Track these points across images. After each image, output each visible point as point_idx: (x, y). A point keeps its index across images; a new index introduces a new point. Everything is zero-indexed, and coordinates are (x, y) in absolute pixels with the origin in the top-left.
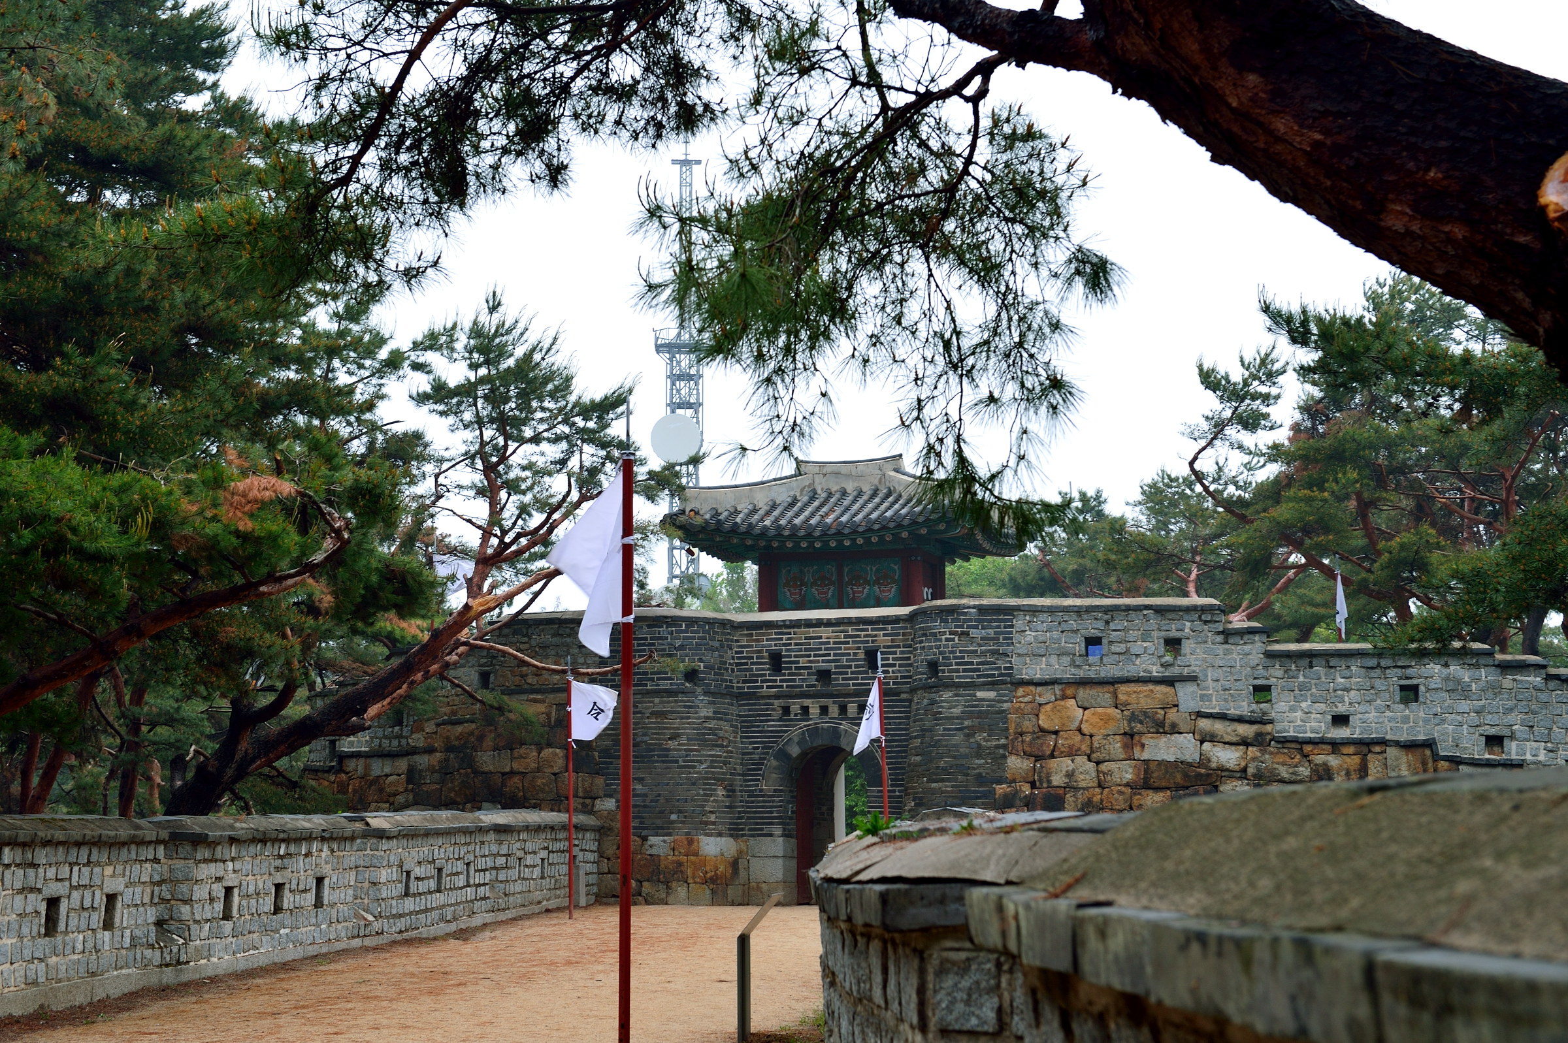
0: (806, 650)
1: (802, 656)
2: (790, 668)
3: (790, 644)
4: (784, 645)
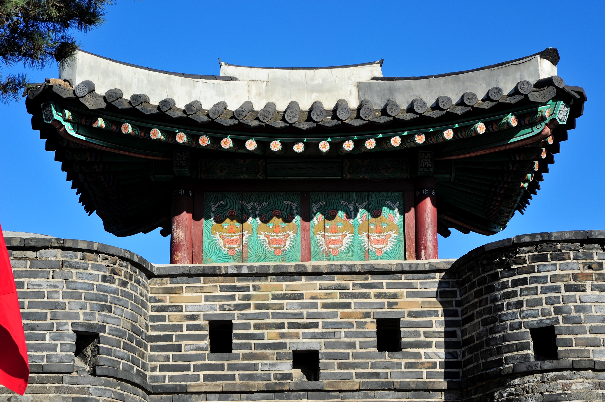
0: (275, 316)
1: (269, 326)
2: (248, 346)
3: (248, 306)
4: (237, 307)
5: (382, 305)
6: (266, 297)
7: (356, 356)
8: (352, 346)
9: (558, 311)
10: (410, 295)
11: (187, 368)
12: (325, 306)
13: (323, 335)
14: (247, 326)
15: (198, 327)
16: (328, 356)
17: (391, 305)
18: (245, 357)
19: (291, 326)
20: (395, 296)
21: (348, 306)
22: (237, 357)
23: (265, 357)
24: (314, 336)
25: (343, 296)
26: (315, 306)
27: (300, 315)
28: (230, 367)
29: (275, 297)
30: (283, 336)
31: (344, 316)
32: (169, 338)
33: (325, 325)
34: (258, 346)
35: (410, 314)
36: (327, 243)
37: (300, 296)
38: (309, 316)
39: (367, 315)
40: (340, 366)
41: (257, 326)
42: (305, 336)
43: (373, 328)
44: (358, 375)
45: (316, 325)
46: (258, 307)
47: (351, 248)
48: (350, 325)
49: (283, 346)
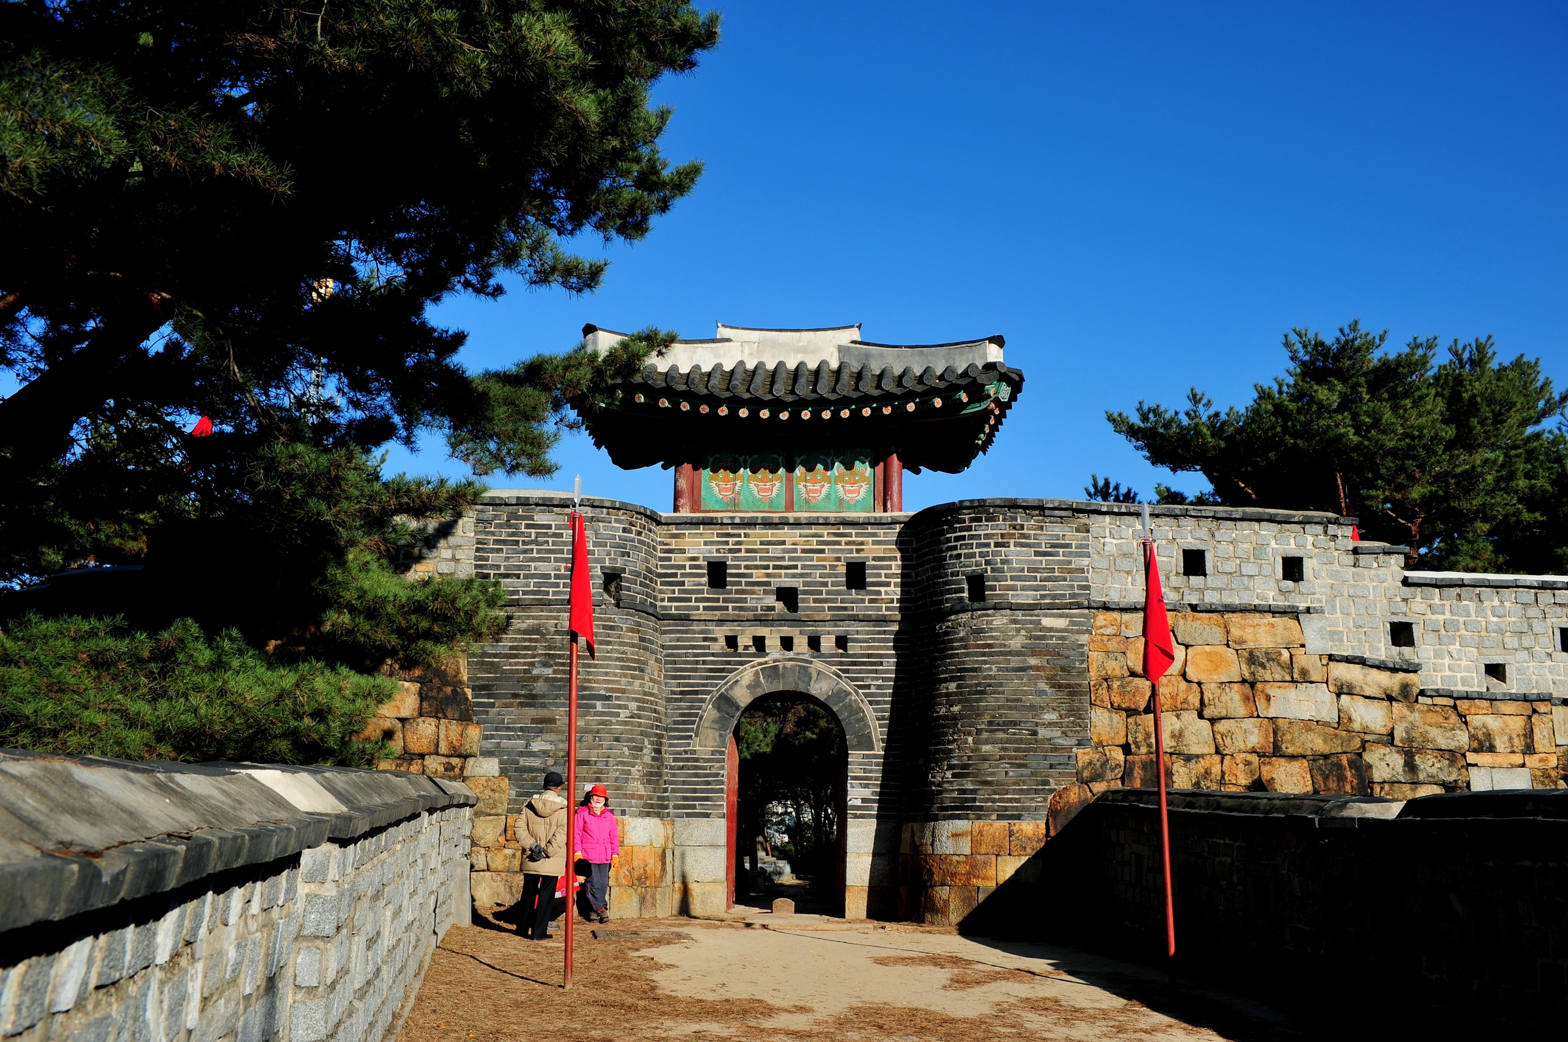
0: (762, 559)
1: (756, 567)
2: (740, 583)
3: (739, 551)
4: (730, 551)
5: (851, 551)
6: (755, 543)
7: (828, 593)
8: (825, 584)
9: (987, 563)
10: (874, 543)
11: (690, 600)
12: (804, 551)
13: (802, 575)
14: (739, 567)
15: (699, 567)
16: (805, 592)
17: (858, 551)
18: (737, 592)
19: (775, 567)
20: (862, 543)
21: (823, 551)
22: (730, 592)
23: (753, 593)
24: (794, 576)
25: (819, 543)
26: (795, 551)
27: (783, 558)
28: (725, 600)
29: (762, 543)
30: (768, 575)
31: (819, 559)
32: (675, 575)
33: (803, 567)
34: (747, 584)
35: (874, 559)
36: (807, 493)
37: (783, 543)
38: (790, 559)
39: (838, 559)
40: (815, 601)
41: (747, 567)
42: (787, 575)
43: (843, 570)
44: (830, 609)
45: (796, 567)
46: (748, 551)
47: (828, 496)
48: (824, 567)
49: (768, 584)
